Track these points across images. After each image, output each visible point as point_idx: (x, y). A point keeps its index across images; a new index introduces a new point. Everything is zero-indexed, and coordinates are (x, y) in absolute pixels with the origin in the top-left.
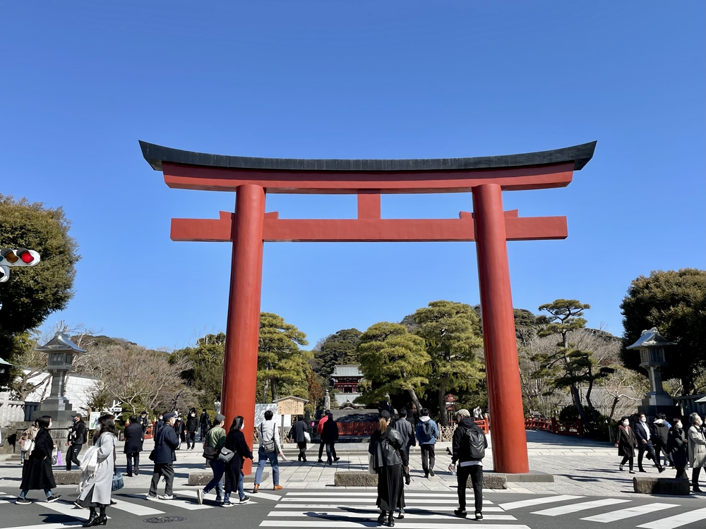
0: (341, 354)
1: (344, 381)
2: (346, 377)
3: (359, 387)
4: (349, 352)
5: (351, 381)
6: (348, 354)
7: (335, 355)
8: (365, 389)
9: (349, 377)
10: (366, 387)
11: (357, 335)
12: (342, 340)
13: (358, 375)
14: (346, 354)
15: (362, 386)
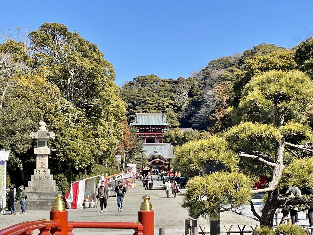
0: (140, 102)
1: (146, 131)
2: (149, 126)
3: (165, 137)
4: (149, 100)
5: (154, 131)
6: (148, 102)
7: (133, 103)
8: (172, 139)
9: (152, 126)
10: (174, 137)
11: (156, 82)
12: (140, 88)
13: (161, 124)
14: (145, 102)
15: (169, 136)
